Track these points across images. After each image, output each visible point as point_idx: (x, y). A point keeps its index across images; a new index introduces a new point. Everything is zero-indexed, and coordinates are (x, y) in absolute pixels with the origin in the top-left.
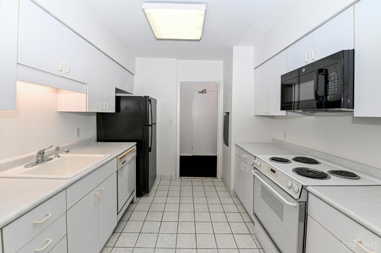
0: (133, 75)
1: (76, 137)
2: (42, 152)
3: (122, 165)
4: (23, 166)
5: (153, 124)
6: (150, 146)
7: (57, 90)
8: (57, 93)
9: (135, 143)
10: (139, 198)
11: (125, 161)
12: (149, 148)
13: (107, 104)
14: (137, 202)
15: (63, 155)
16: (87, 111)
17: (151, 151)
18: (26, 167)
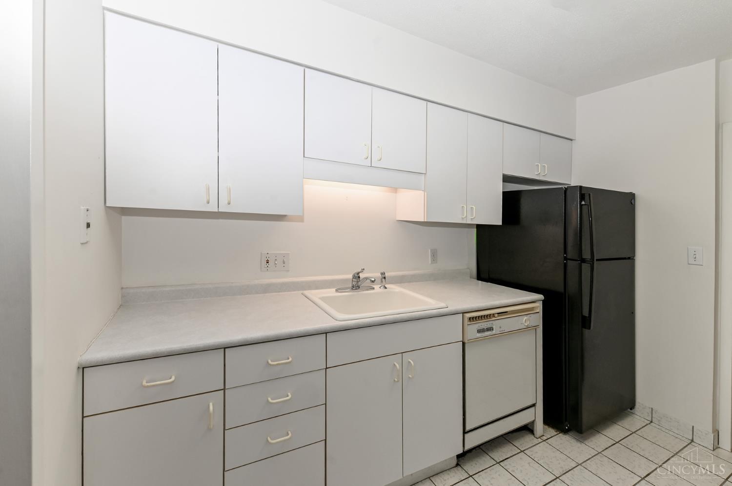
0: (571, 140)
1: (430, 263)
2: (356, 275)
3: (479, 335)
4: (334, 290)
5: (598, 260)
6: (586, 313)
7: (395, 190)
8: (396, 192)
9: (541, 297)
10: (556, 433)
11: (490, 329)
12: (584, 318)
13: (474, 208)
14: (545, 438)
15: (393, 288)
16: (425, 221)
17: (589, 328)
18: (337, 291)
